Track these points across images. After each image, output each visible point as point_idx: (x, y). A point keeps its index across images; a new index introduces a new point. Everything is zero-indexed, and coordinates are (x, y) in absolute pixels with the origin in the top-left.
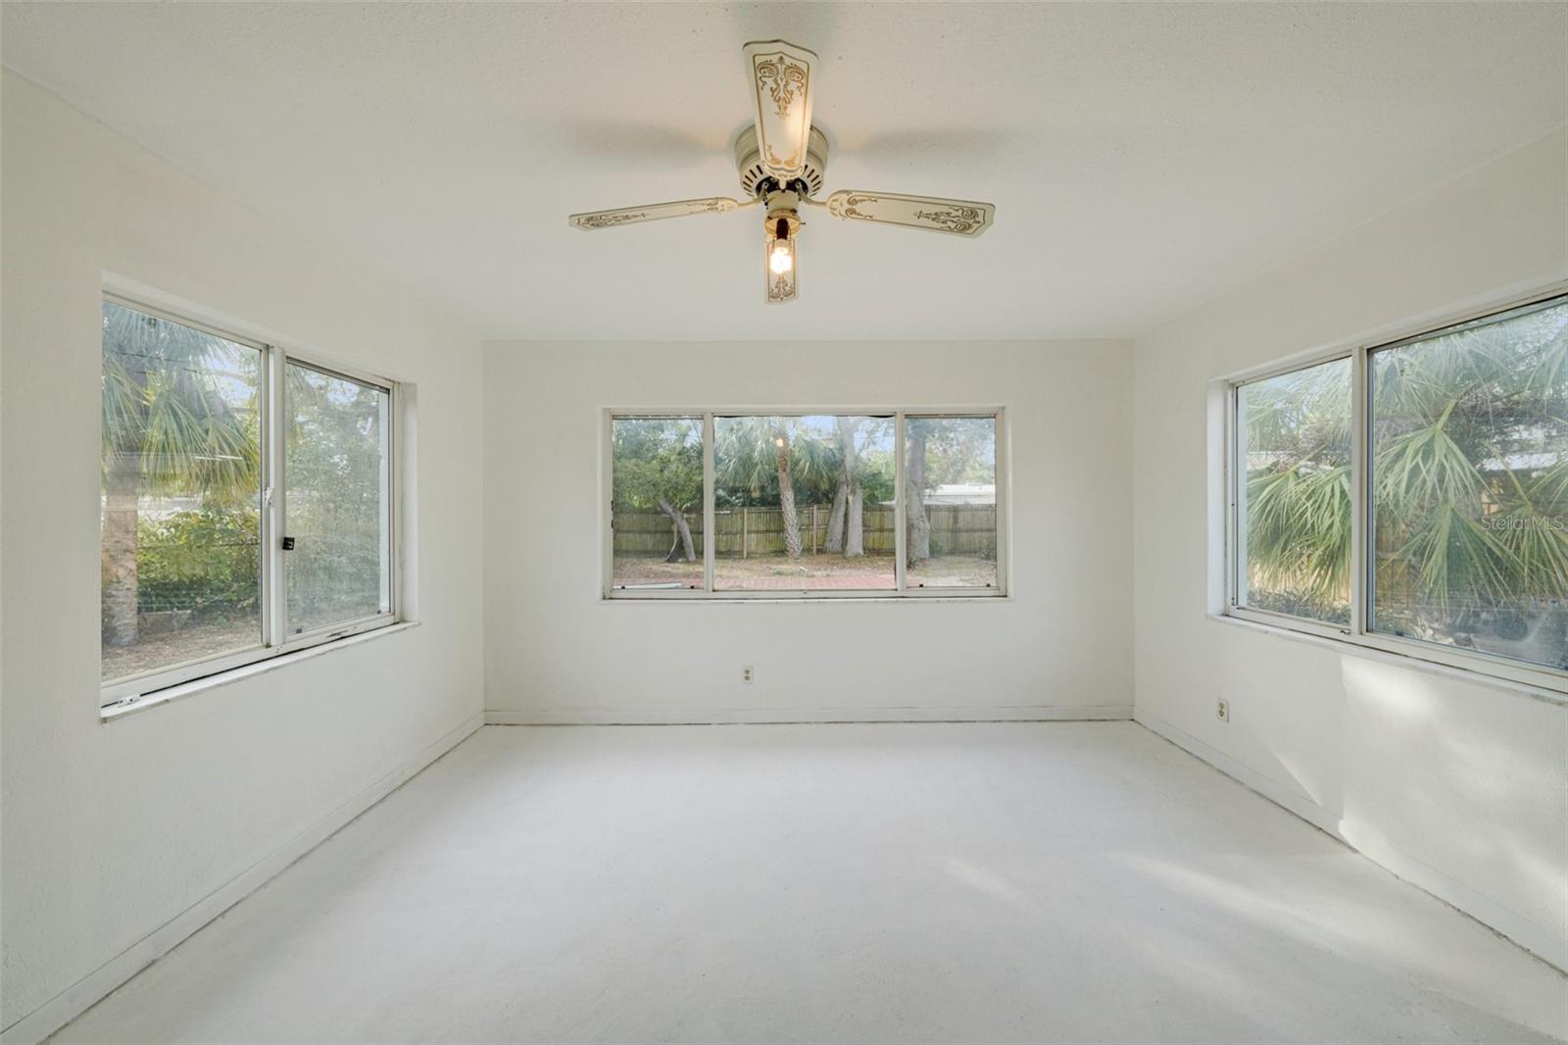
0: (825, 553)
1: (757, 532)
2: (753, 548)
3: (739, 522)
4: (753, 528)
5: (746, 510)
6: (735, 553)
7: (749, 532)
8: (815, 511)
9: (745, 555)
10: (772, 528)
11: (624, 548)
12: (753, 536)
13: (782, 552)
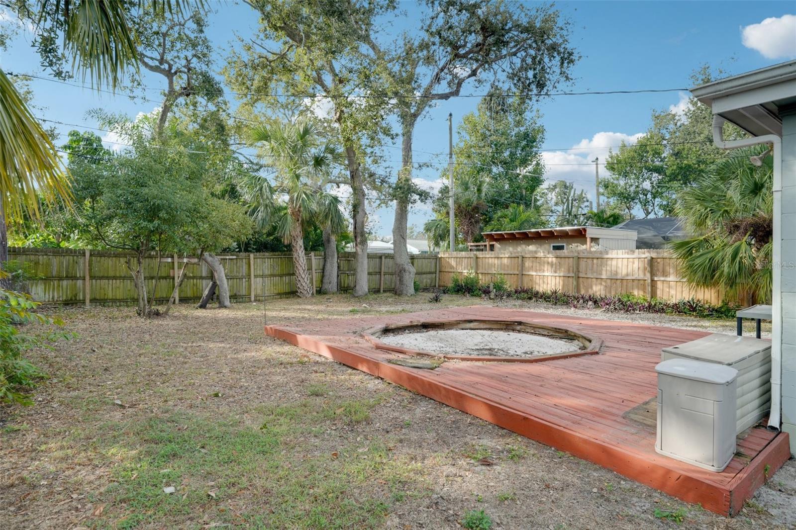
0: (325, 293)
1: (262, 276)
2: (259, 292)
3: (245, 267)
4: (260, 273)
5: (252, 256)
6: (242, 297)
7: (256, 276)
8: (313, 257)
9: (253, 299)
10: (276, 272)
11: (110, 296)
12: (259, 280)
13: (292, 293)
